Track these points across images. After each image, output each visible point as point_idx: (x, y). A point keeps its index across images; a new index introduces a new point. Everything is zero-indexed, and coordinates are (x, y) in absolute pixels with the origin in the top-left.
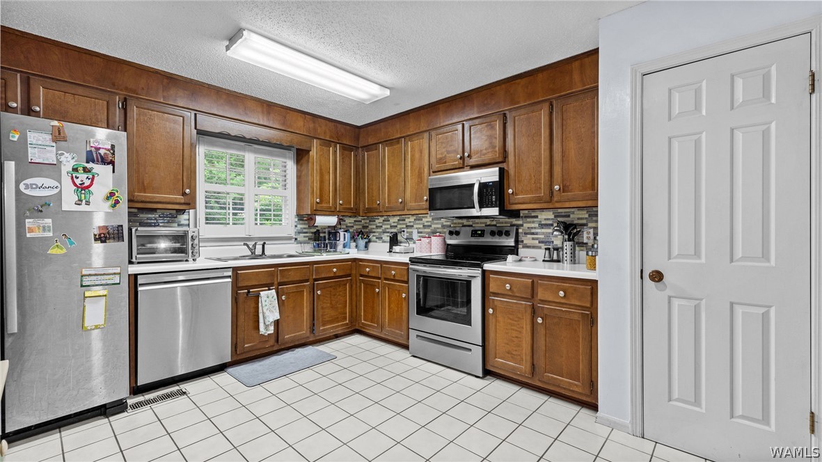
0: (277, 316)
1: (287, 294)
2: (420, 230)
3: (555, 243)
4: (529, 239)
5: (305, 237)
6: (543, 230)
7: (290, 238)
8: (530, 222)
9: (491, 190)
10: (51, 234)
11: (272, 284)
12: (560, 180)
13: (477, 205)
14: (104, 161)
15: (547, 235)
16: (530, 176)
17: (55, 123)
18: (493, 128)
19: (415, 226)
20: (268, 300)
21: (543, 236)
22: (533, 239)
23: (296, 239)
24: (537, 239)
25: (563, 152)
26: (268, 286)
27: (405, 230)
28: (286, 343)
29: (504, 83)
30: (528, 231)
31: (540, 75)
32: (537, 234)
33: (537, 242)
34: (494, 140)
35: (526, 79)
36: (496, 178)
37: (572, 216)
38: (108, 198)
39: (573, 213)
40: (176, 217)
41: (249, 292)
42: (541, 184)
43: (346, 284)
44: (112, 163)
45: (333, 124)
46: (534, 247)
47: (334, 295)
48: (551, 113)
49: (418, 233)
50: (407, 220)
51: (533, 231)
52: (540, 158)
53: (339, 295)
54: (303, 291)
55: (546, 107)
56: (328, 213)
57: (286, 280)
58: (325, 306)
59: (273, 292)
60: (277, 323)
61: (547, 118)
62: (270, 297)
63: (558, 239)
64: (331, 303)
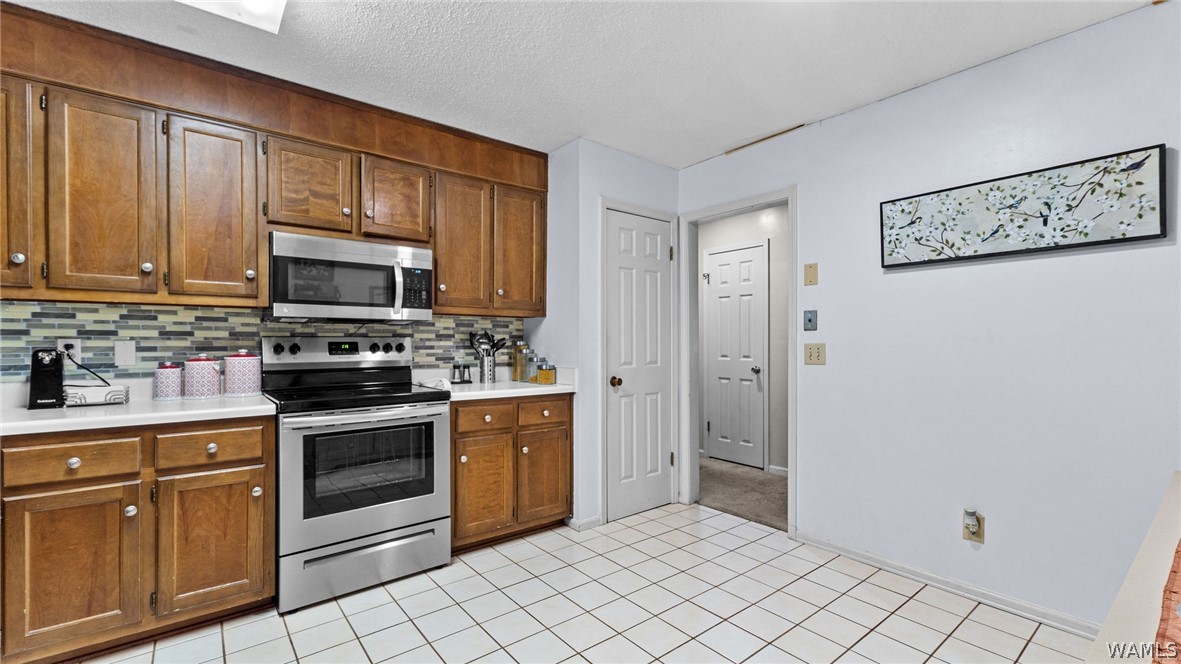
2: (144, 344)
3: (456, 359)
4: (421, 356)
6: (442, 343)
8: (423, 332)
9: (420, 282)
12: (501, 283)
13: (399, 301)
15: (447, 349)
16: (466, 271)
18: (412, 185)
19: (122, 333)
21: (441, 351)
22: (428, 355)
24: (432, 355)
25: (505, 251)
27: (75, 342)
29: (431, 127)
30: (421, 345)
31: (478, 145)
32: (432, 348)
33: (434, 358)
34: (414, 206)
35: (462, 139)
36: (429, 266)
37: (475, 325)
39: (477, 322)
42: (479, 284)
46: (430, 366)
48: (492, 198)
49: (139, 349)
50: (81, 317)
51: (428, 344)
52: (479, 249)
55: (487, 188)
61: (488, 204)
63: (461, 357)
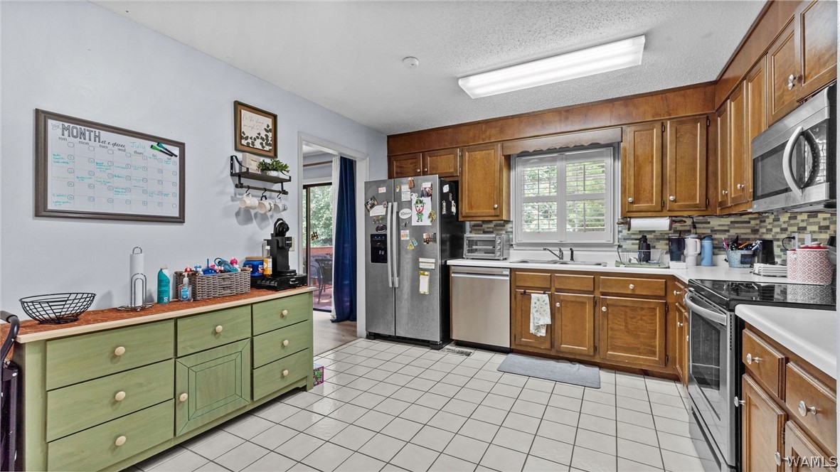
0: (548, 321)
1: (561, 302)
5: (633, 244)
7: (611, 245)
10: (408, 238)
11: (549, 289)
14: (429, 195)
17: (410, 179)
20: (538, 303)
23: (619, 246)
26: (544, 290)
27: (796, 235)
28: (562, 352)
38: (429, 217)
40: (504, 226)
41: (525, 292)
43: (655, 309)
44: (431, 195)
45: (660, 97)
47: (632, 318)
53: (641, 319)
54: (586, 303)
56: (654, 214)
57: (562, 287)
58: (616, 327)
59: (546, 297)
60: (550, 328)
62: (541, 300)
64: (626, 327)
